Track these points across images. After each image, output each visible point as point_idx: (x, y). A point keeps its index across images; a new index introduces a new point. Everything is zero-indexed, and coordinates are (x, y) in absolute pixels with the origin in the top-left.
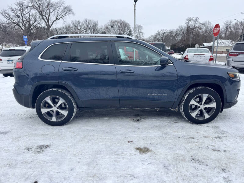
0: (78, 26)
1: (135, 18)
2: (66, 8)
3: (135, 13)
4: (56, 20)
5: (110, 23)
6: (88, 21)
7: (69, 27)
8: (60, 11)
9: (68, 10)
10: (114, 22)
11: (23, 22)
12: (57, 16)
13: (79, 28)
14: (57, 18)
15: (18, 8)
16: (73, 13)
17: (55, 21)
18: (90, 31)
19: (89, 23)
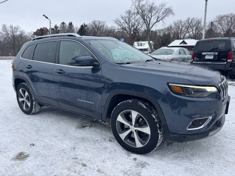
0: (181, 25)
1: (206, 10)
2: (167, 9)
3: (206, 5)
4: (157, 22)
5: (216, 19)
6: (190, 20)
7: (171, 28)
8: (161, 13)
9: (169, 11)
10: (222, 18)
11: (130, 27)
12: (158, 19)
13: (181, 28)
14: (157, 20)
15: (127, 15)
16: (173, 14)
17: (155, 23)
18: (191, 30)
19: (191, 21)
